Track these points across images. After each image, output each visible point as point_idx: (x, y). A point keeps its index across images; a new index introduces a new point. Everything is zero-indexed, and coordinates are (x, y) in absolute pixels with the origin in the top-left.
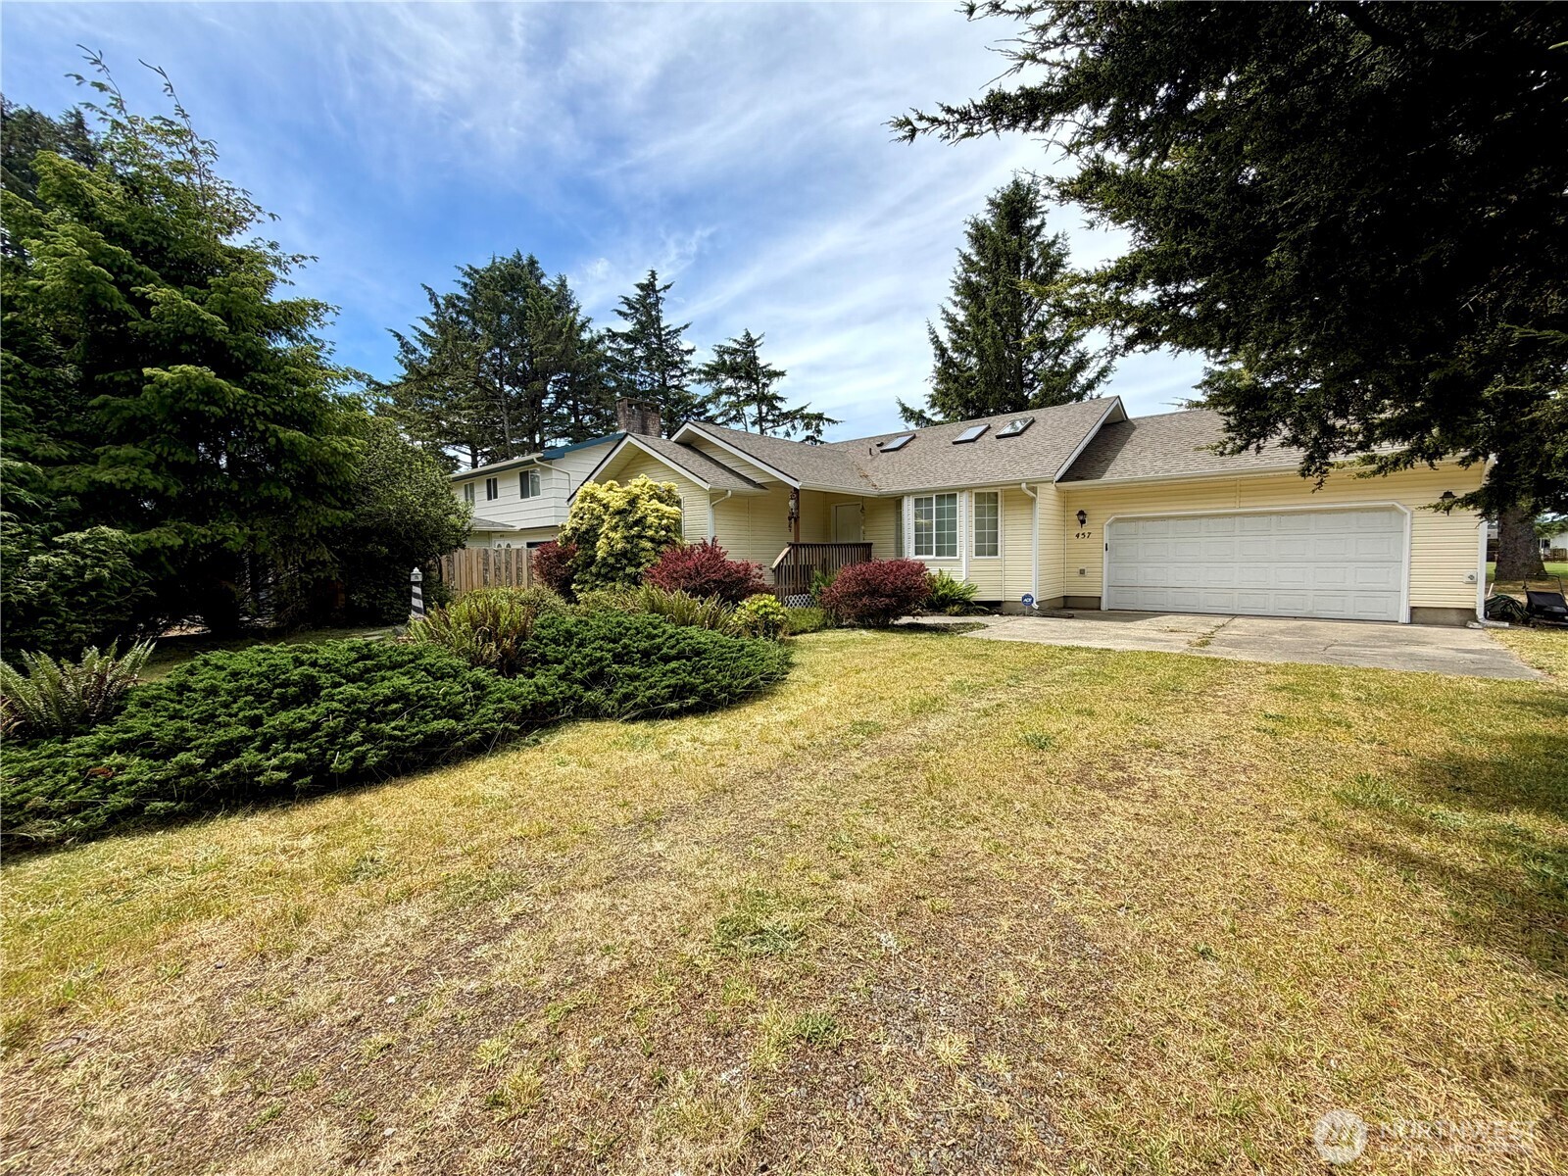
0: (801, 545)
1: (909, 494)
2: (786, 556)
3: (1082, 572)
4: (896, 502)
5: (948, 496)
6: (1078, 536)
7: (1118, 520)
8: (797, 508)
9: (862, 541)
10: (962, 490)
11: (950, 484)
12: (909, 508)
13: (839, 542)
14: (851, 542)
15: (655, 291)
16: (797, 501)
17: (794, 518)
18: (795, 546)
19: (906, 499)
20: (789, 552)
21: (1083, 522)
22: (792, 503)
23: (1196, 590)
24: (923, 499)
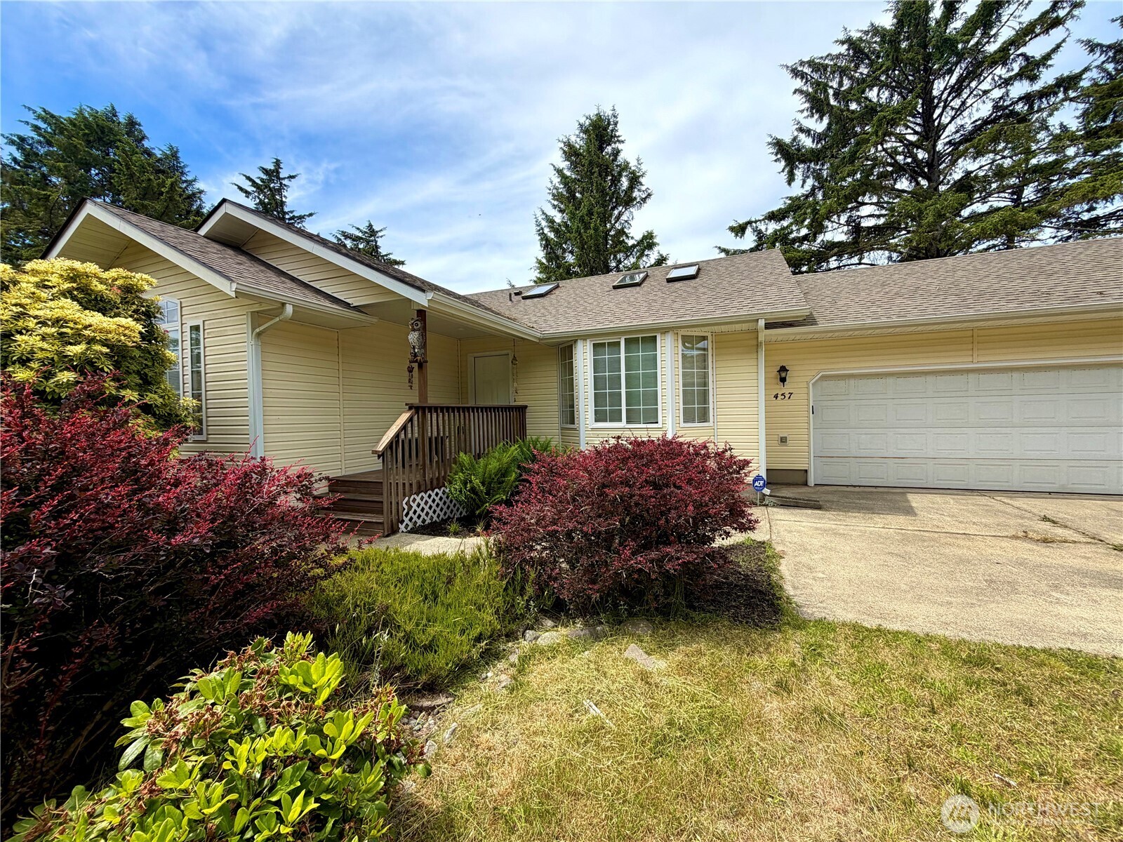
0: (430, 409)
1: (585, 337)
2: (404, 428)
3: (783, 440)
4: (563, 350)
5: (644, 340)
6: (776, 397)
7: (824, 378)
8: (424, 345)
9: (513, 404)
10: (665, 330)
11: (648, 321)
12: (584, 358)
13: (481, 404)
14: (496, 403)
15: (279, 178)
16: (423, 335)
17: (419, 363)
18: (419, 410)
19: (580, 344)
20: (410, 420)
21: (783, 380)
22: (413, 337)
23: (923, 461)
24: (604, 344)
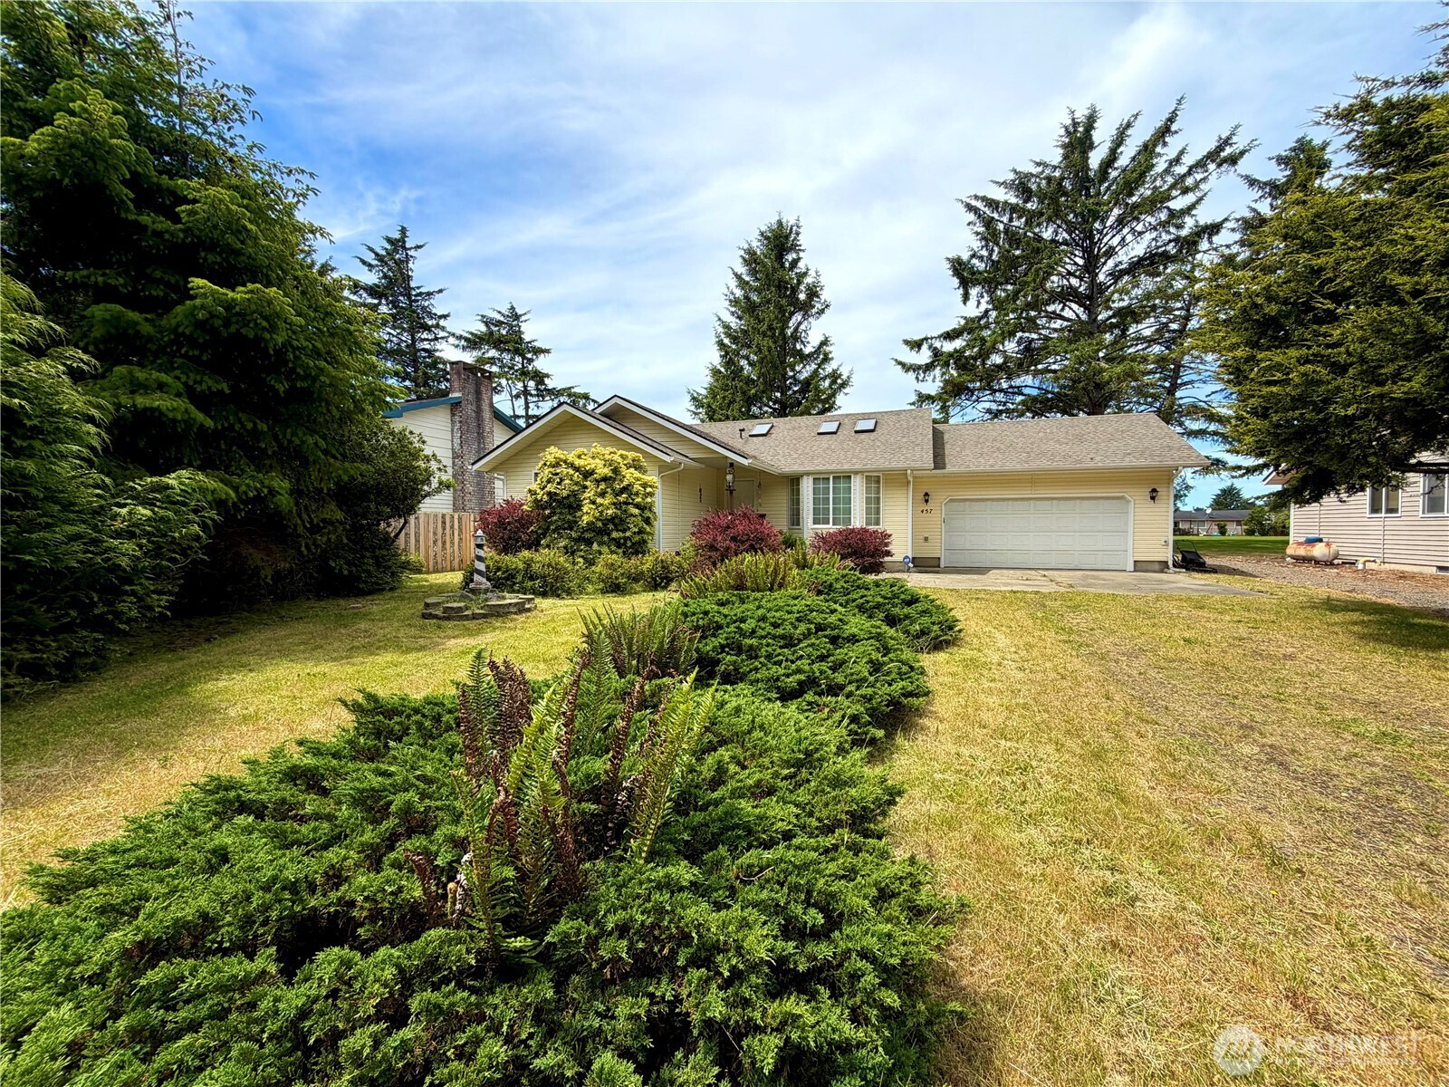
1: (808, 474)
3: (926, 539)
4: (794, 481)
5: (844, 478)
6: (924, 512)
7: (951, 500)
10: (856, 473)
11: (846, 467)
12: (807, 487)
15: (406, 249)
19: (805, 478)
21: (927, 501)
22: (730, 477)
23: (1006, 552)
24: (821, 478)
